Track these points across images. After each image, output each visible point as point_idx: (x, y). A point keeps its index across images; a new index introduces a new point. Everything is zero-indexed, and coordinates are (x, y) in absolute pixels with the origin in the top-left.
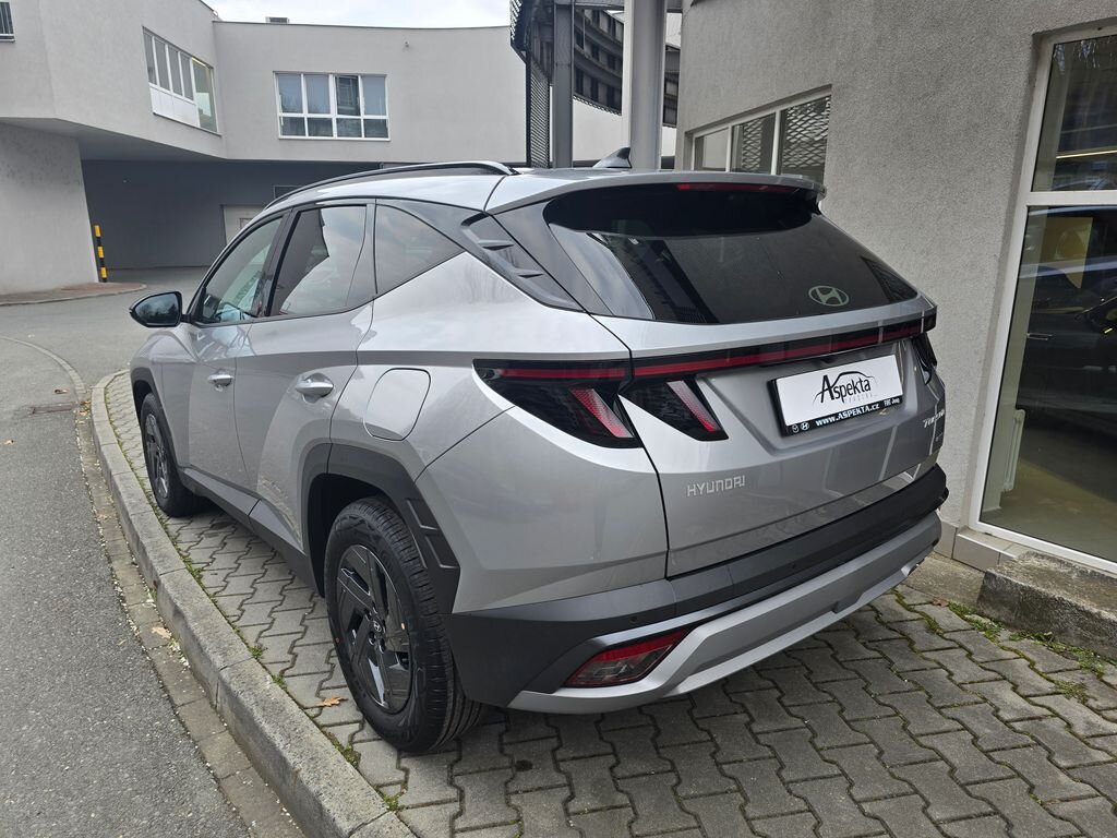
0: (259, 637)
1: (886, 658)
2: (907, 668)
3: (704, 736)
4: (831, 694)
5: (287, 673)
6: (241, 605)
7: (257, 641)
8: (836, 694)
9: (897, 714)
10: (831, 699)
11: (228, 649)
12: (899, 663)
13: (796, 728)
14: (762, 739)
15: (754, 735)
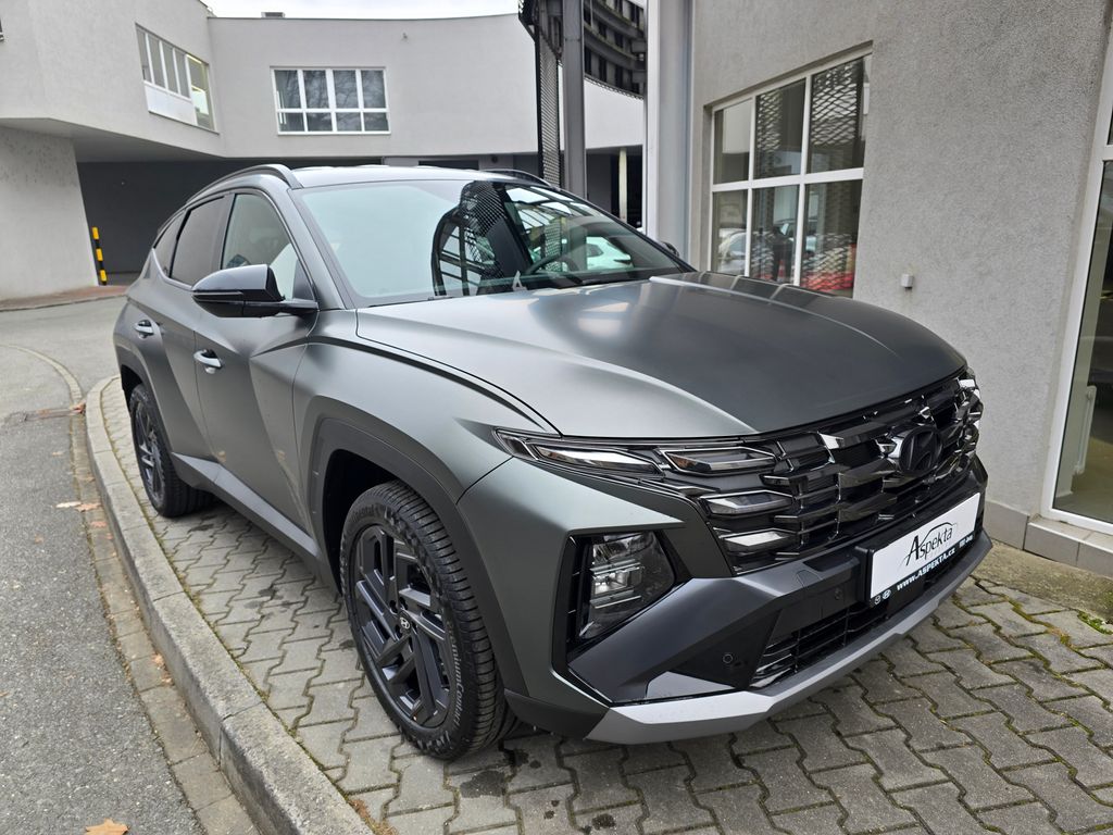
0: (268, 674)
1: (1022, 684)
2: (1052, 696)
3: (824, 797)
4: (968, 734)
5: (303, 721)
6: (247, 636)
7: (265, 681)
8: (975, 733)
9: (1059, 759)
10: (969, 740)
11: (232, 692)
12: (1040, 690)
13: (937, 783)
14: (898, 797)
15: (887, 793)
